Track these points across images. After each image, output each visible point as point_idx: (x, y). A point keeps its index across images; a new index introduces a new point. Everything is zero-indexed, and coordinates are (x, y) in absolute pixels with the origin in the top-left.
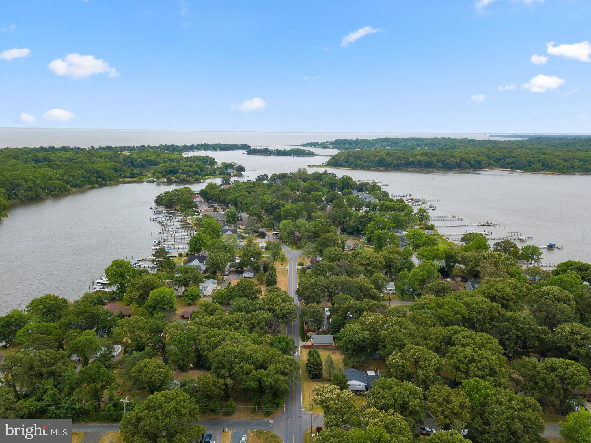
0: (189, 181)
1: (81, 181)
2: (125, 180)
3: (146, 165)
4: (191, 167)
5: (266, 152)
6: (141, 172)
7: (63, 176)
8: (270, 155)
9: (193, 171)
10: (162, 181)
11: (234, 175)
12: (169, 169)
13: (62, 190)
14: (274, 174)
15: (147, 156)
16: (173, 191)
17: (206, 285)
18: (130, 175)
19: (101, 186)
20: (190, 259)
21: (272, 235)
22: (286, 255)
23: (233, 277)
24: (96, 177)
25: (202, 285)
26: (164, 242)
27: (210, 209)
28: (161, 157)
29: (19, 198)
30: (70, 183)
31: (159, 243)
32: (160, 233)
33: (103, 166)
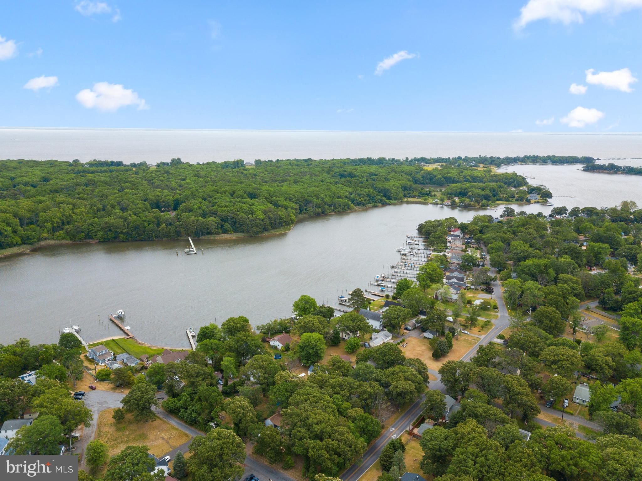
0: (474, 207)
1: (365, 200)
2: (410, 199)
3: (445, 182)
5: (610, 169)
6: (430, 191)
7: (351, 195)
8: (616, 173)
9: (482, 195)
10: (446, 204)
11: (535, 202)
12: (459, 190)
13: (346, 208)
14: (575, 208)
15: (448, 173)
17: (378, 336)
18: (417, 195)
19: (384, 204)
20: (387, 304)
21: (502, 291)
22: (493, 321)
23: (414, 333)
24: (381, 196)
25: (374, 335)
26: (388, 278)
27: (460, 248)
28: (464, 174)
29: (309, 214)
30: (355, 202)
31: (381, 279)
32: (393, 267)
33: (393, 185)
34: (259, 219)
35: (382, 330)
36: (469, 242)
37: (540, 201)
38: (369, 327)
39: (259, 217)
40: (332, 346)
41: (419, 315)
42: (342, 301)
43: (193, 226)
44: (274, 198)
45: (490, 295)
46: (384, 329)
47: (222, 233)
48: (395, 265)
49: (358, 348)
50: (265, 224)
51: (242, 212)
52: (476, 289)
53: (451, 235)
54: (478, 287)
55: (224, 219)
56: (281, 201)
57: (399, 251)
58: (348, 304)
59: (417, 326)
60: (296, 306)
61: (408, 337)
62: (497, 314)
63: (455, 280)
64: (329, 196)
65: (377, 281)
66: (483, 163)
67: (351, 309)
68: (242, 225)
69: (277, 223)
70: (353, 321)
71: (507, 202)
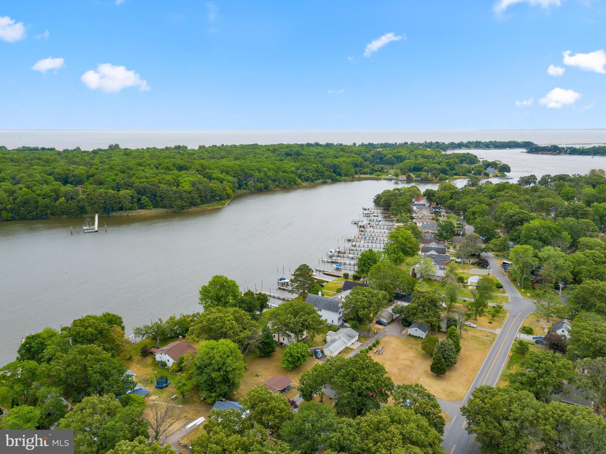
0: (431, 181)
1: (314, 175)
2: (362, 176)
3: (395, 161)
4: (439, 164)
5: (555, 150)
6: (382, 168)
7: (298, 170)
8: (559, 154)
9: (439, 169)
10: (401, 179)
11: (494, 176)
12: (413, 166)
13: (292, 183)
14: (546, 176)
15: (398, 152)
16: (394, 190)
17: (337, 337)
18: (369, 172)
19: (334, 181)
20: (347, 286)
21: (499, 265)
22: (505, 306)
23: (393, 330)
24: (330, 172)
25: (330, 336)
26: (345, 253)
27: (430, 216)
28: (414, 153)
29: (249, 189)
30: (302, 177)
31: (336, 254)
32: (349, 240)
33: (343, 161)
34: (185, 191)
35: (342, 326)
36: (437, 212)
37: (499, 175)
38: (321, 323)
39: (185, 188)
40: (261, 357)
41: (395, 301)
42: (283, 284)
43: (100, 200)
44: (207, 170)
45: (485, 270)
46: (346, 324)
47: (139, 209)
48: (353, 238)
49: (305, 360)
50: (192, 198)
51: (165, 184)
52: (464, 263)
53: (416, 205)
54: (466, 260)
55: (141, 192)
56: (216, 174)
57: (355, 223)
58: (290, 288)
59: (394, 317)
60: (203, 293)
61: (385, 336)
62: (504, 295)
63: (433, 252)
64: (273, 170)
65: (331, 257)
66: (429, 148)
67: (295, 296)
68: (164, 198)
69: (208, 197)
70: (295, 314)
71: (465, 177)
